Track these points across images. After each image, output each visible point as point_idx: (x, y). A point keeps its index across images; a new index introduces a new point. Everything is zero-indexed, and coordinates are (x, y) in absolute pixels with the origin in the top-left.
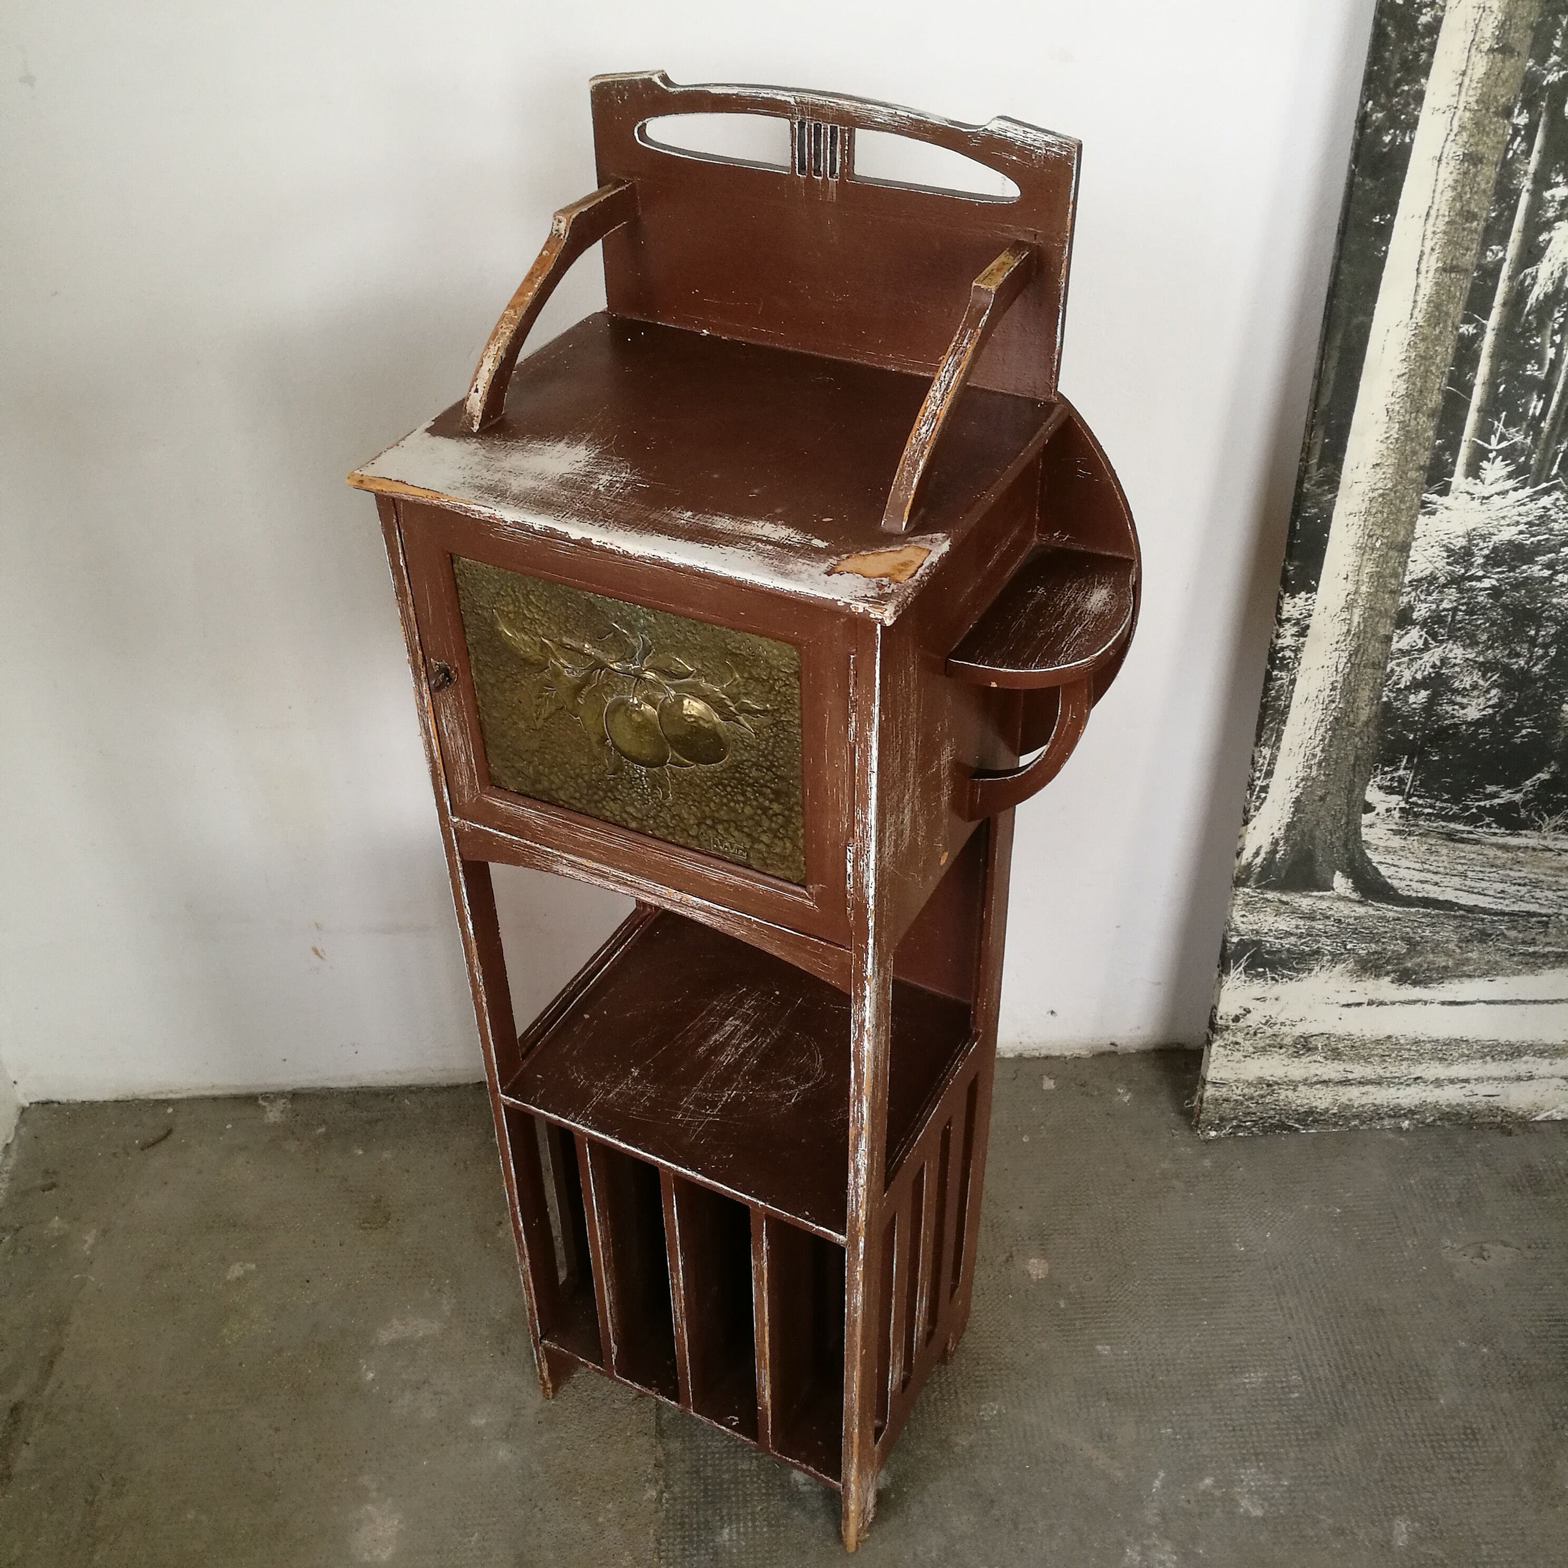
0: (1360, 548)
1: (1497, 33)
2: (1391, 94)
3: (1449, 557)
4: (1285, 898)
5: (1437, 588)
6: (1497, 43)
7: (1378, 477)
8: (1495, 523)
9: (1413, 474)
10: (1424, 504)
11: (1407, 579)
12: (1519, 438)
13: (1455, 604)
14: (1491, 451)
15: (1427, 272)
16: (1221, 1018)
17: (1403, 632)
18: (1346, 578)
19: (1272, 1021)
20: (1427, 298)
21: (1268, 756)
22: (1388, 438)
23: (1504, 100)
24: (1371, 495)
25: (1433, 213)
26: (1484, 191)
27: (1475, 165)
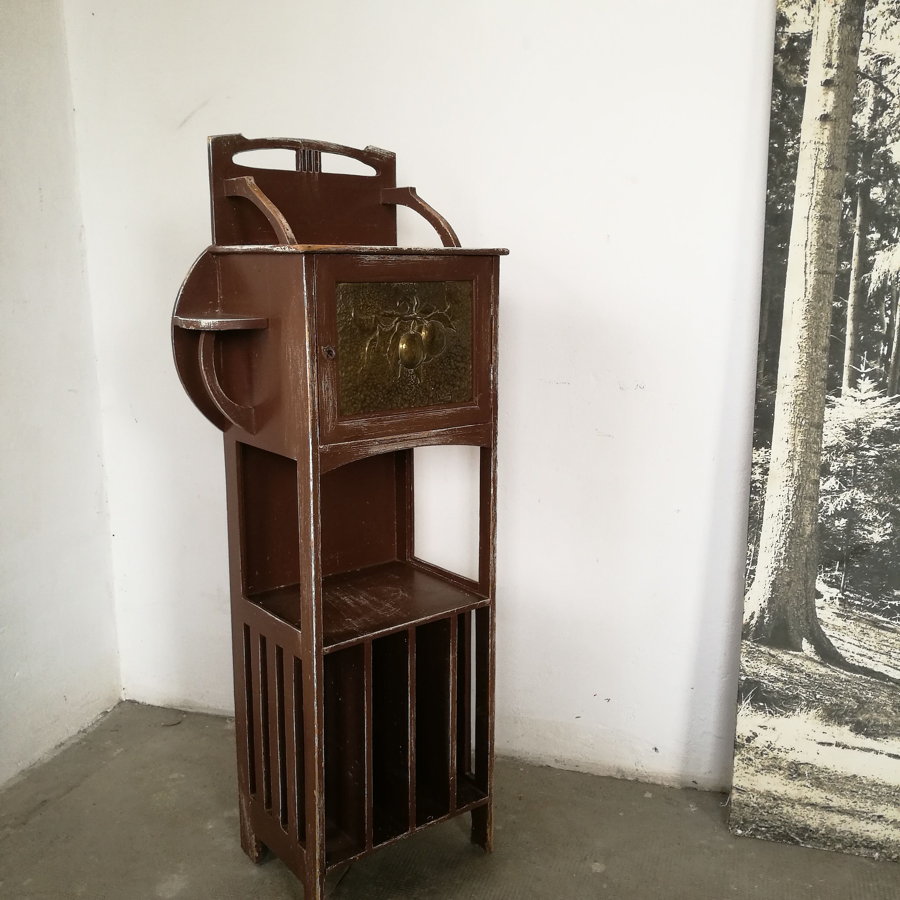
0: (793, 424)
1: (827, 160)
2: (778, 187)
3: (846, 434)
5: (842, 453)
6: (828, 165)
7: (799, 383)
8: (872, 416)
9: (818, 383)
10: (827, 401)
11: (823, 446)
12: (877, 367)
13: (855, 464)
14: (862, 373)
15: (810, 273)
17: (825, 479)
18: (787, 442)
20: (812, 287)
21: (753, 550)
22: (801, 361)
23: (837, 191)
24: (796, 394)
25: (809, 243)
26: (834, 234)
27: (827, 221)
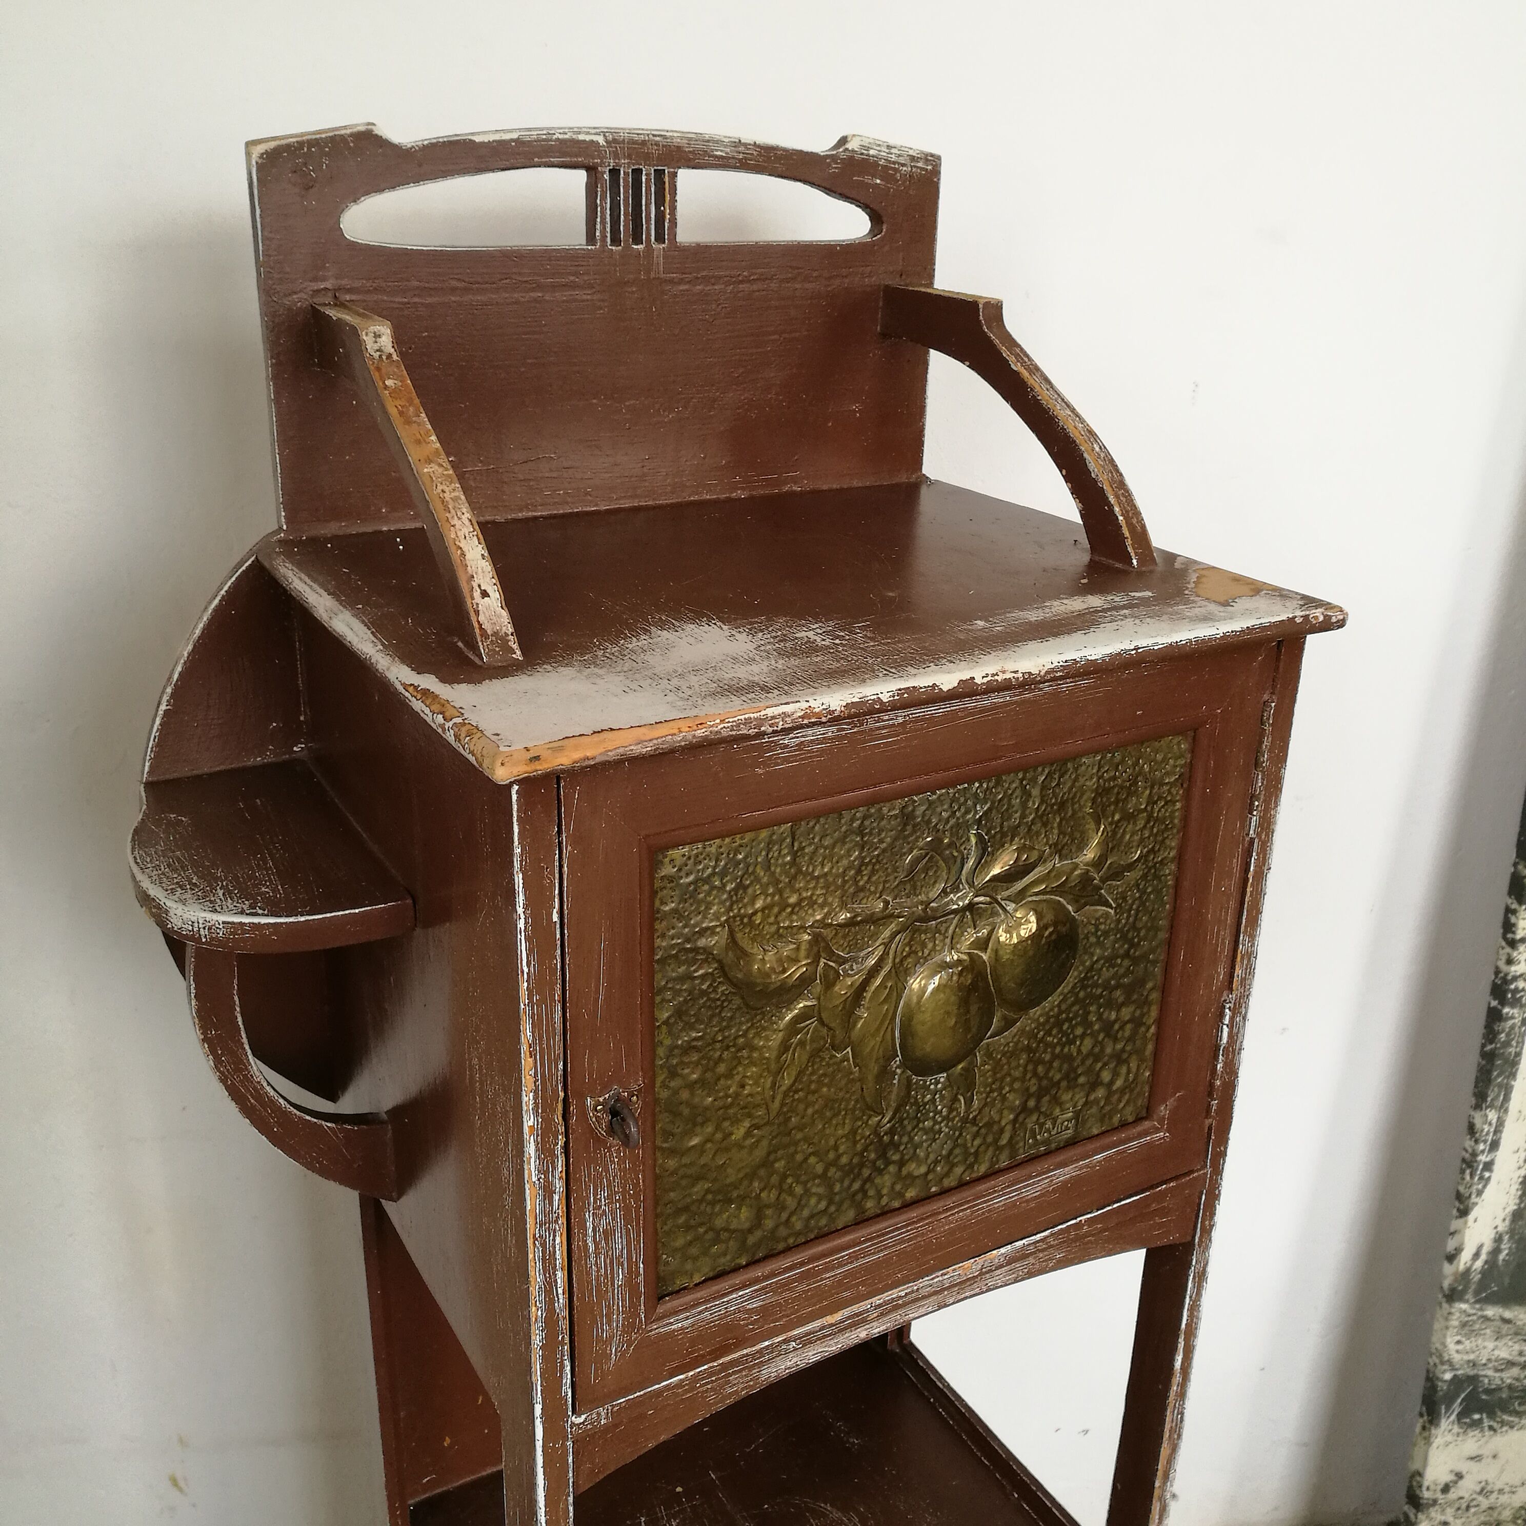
4: (1508, 1314)
16: (1428, 1489)
19: (1489, 1488)
21: (1494, 1121)
